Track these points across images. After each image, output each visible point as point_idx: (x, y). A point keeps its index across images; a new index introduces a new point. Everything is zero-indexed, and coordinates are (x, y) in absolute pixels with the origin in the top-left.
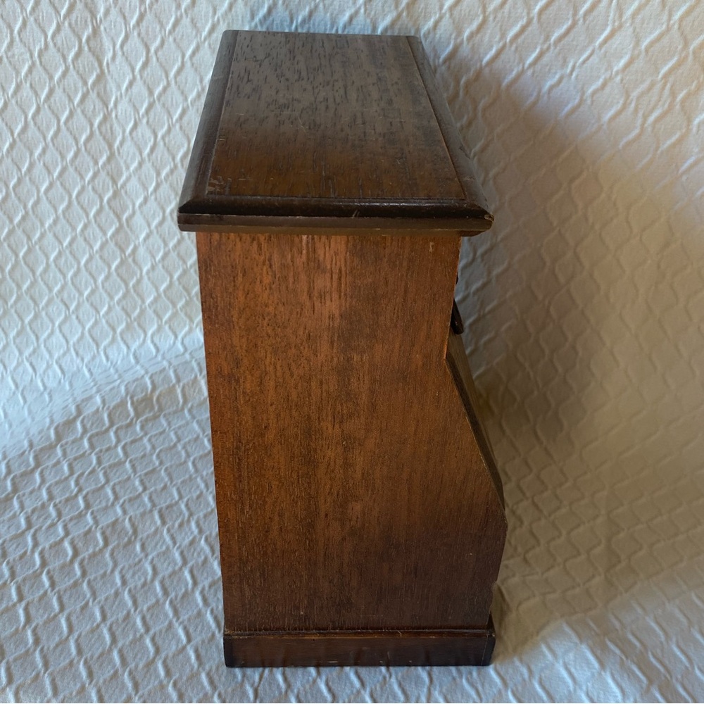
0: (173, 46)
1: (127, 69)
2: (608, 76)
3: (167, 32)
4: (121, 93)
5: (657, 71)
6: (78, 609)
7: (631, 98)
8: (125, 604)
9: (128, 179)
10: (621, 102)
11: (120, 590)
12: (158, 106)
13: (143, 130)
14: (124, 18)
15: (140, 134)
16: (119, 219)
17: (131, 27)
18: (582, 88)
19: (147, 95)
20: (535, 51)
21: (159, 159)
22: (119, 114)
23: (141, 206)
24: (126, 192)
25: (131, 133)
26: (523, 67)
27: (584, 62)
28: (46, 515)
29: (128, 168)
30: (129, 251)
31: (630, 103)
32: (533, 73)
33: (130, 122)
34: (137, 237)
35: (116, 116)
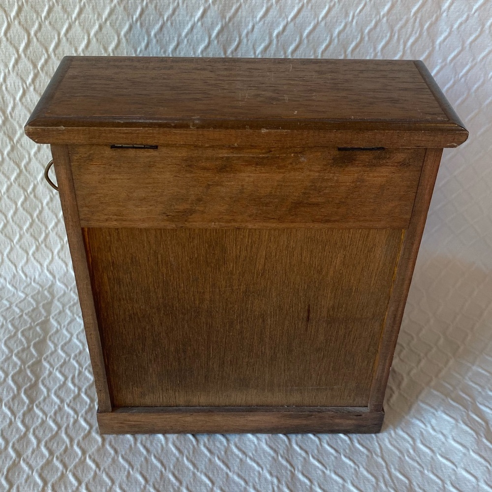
0: (49, 28)
1: (12, 50)
2: (378, 18)
4: (9, 70)
5: (409, 10)
7: (394, 31)
10: (388, 35)
14: (5, 11)
16: (19, 167)
18: (361, 29)
19: (31, 68)
20: (325, 8)
22: (9, 86)
25: (21, 99)
26: (318, 20)
27: (360, 11)
30: (30, 190)
31: (394, 35)
32: (326, 23)
33: (19, 91)
34: (36, 178)
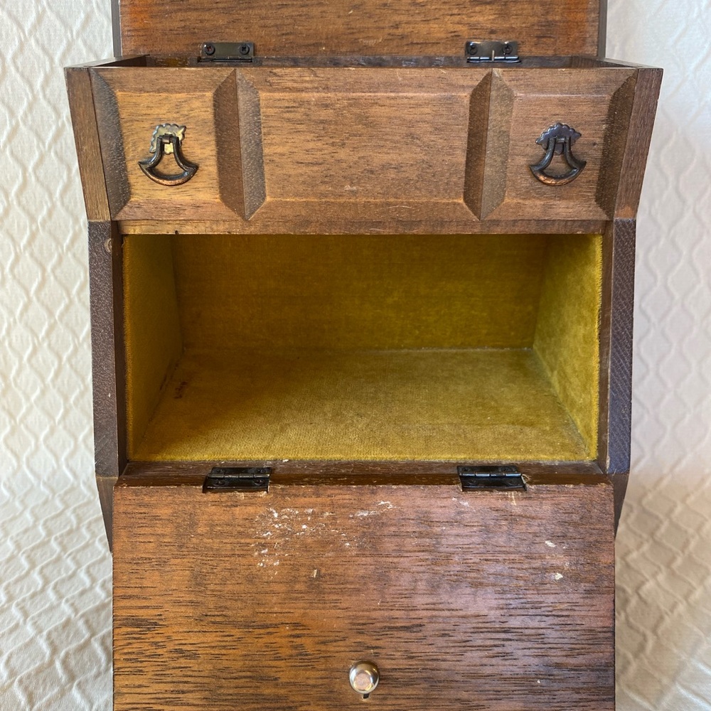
3: (65, 248)
9: (29, 410)
12: (61, 327)
13: (45, 354)
15: (40, 359)
17: (22, 248)
21: (66, 382)
29: (28, 398)
35: (10, 344)
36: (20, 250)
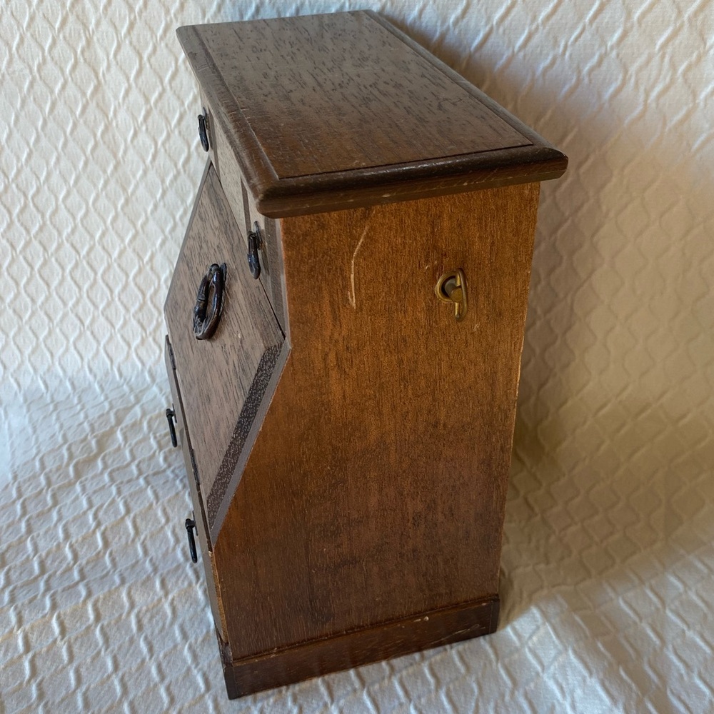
0: (165, 51)
1: (121, 77)
2: (603, 51)
3: (158, 39)
4: (119, 103)
5: (653, 42)
6: (89, 660)
7: (630, 73)
8: (140, 652)
9: (137, 186)
10: (620, 77)
11: (135, 637)
12: (155, 113)
13: (143, 138)
14: (115, 27)
15: (141, 142)
16: (135, 226)
17: (123, 36)
18: (578, 67)
19: (143, 103)
20: (524, 33)
21: (162, 165)
22: (120, 122)
23: (152, 212)
24: (137, 199)
25: (132, 141)
26: (513, 52)
27: (576, 40)
28: (61, 558)
29: (134, 176)
30: (146, 259)
31: (630, 79)
32: (525, 56)
33: (130, 130)
34: (154, 244)
35: (117, 125)
36: (121, 38)
